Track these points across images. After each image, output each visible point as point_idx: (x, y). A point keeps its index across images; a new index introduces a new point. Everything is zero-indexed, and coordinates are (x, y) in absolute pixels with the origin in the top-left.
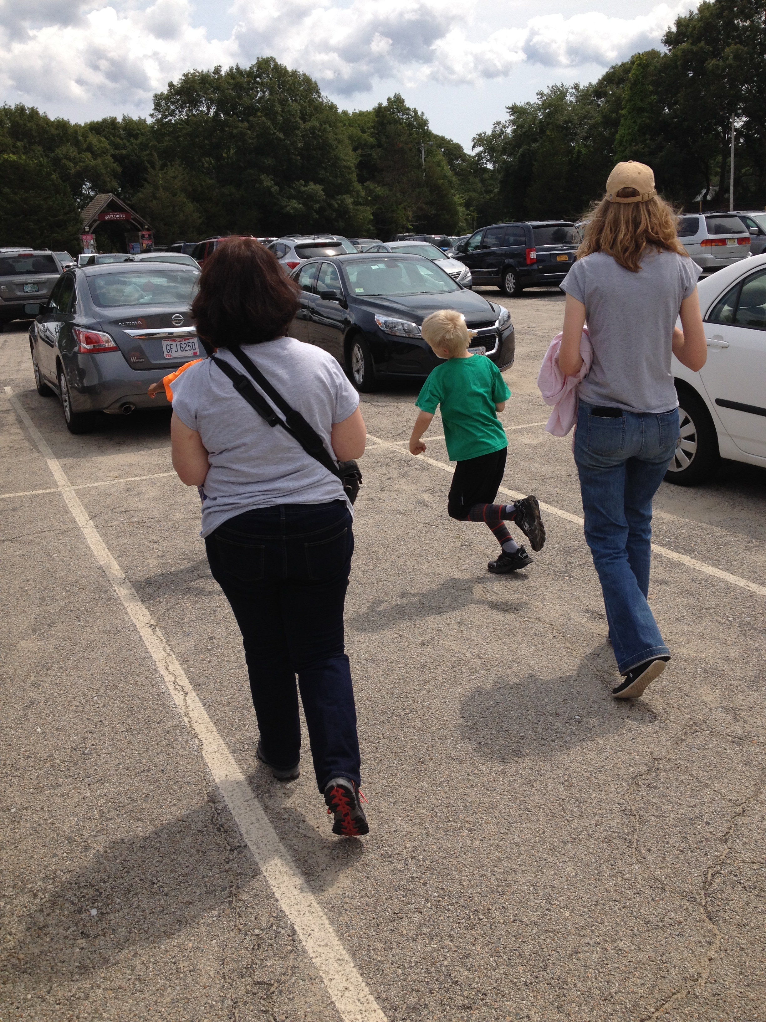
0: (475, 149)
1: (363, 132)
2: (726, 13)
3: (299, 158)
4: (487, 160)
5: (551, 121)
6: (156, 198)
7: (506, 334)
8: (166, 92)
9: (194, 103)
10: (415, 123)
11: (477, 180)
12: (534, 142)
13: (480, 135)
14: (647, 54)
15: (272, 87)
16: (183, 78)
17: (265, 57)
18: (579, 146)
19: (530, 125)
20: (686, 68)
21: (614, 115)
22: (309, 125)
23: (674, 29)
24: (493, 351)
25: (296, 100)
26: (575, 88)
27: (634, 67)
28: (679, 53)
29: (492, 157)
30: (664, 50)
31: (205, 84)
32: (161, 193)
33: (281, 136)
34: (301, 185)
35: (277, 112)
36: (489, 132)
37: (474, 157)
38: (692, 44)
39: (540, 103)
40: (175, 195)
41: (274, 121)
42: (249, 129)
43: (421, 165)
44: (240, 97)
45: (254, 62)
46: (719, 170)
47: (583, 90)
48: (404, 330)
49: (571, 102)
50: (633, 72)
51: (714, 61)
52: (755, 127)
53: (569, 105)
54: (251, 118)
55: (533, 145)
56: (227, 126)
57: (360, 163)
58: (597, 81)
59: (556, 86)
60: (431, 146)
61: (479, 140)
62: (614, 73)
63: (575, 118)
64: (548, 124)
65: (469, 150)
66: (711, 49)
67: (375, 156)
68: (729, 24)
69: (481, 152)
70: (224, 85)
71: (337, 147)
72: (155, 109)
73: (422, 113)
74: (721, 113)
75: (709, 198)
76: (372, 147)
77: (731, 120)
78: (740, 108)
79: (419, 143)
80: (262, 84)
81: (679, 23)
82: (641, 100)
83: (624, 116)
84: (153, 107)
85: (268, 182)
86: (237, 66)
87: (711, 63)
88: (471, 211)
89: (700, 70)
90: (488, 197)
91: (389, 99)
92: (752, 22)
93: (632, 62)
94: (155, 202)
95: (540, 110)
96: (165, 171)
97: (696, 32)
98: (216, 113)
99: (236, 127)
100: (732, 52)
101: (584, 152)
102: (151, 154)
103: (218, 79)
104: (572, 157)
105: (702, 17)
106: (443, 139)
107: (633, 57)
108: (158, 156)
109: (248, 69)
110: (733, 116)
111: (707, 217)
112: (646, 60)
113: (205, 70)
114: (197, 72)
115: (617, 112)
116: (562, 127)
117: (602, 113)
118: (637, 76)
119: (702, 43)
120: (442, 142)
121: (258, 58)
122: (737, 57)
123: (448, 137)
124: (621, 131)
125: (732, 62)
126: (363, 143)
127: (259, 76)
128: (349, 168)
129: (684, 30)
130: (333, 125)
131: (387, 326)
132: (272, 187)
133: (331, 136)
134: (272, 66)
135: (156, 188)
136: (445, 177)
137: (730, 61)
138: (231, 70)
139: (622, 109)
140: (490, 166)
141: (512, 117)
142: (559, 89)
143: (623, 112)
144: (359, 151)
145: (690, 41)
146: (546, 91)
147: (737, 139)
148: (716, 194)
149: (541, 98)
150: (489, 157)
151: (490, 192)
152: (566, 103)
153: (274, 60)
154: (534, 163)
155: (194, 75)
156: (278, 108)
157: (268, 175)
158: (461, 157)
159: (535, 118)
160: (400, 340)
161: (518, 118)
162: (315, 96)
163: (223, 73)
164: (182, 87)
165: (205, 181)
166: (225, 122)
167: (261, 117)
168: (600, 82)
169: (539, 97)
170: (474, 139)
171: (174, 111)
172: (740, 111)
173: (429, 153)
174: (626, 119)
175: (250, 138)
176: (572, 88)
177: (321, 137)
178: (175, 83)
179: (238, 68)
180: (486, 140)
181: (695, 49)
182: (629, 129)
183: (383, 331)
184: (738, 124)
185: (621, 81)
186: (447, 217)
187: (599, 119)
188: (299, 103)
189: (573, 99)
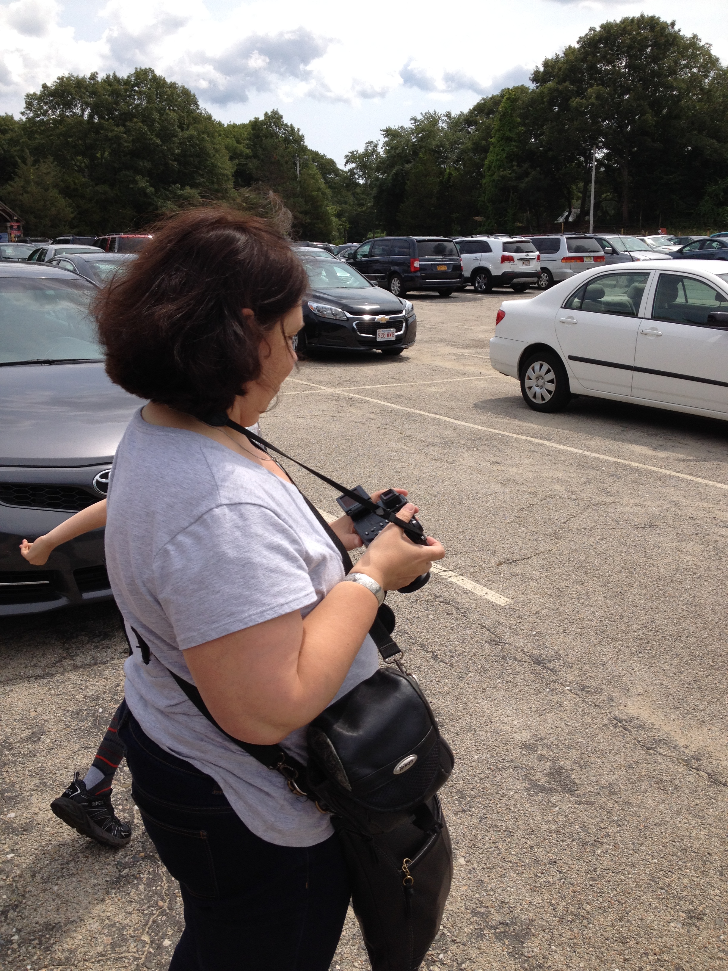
0: (348, 165)
1: (238, 142)
2: (589, 58)
3: (176, 163)
4: (360, 176)
5: (424, 144)
6: (27, 192)
7: (410, 320)
8: (38, 93)
9: (69, 105)
10: (291, 138)
11: (349, 193)
12: (407, 163)
13: (352, 153)
14: (516, 89)
15: (150, 96)
16: (58, 81)
17: (143, 68)
18: (449, 169)
19: (404, 147)
20: (552, 103)
21: (484, 142)
22: (187, 133)
23: (542, 69)
24: (401, 332)
25: (174, 110)
26: (447, 116)
27: (504, 100)
28: (546, 91)
29: (364, 173)
30: (532, 86)
31: (80, 88)
32: (33, 188)
33: (158, 141)
34: (178, 188)
35: (154, 120)
36: (361, 150)
37: (346, 173)
38: (558, 83)
39: (413, 127)
40: (46, 190)
41: (151, 127)
42: (125, 133)
43: (296, 177)
44: (117, 103)
45: (133, 71)
46: (580, 195)
47: (455, 118)
48: (333, 314)
49: (443, 128)
50: (502, 104)
51: (578, 100)
52: (614, 158)
53: (441, 131)
54: (128, 123)
55: (406, 166)
56: (102, 129)
57: (236, 171)
58: (468, 111)
59: (429, 113)
60: (307, 160)
61: (351, 158)
62: (484, 104)
63: (447, 143)
64: (421, 147)
65: (341, 165)
66: (575, 89)
67: (250, 165)
68: (592, 68)
69: (353, 169)
70: (101, 90)
71: (214, 155)
72: (27, 107)
73: (298, 129)
74: (583, 145)
75: (570, 219)
76: (247, 157)
77: (592, 151)
78: (602, 141)
79: (294, 157)
80: (140, 93)
81: (546, 64)
82: (510, 130)
83: (493, 144)
84: (25, 105)
85: (143, 183)
86: (114, 74)
87: (575, 102)
88: (343, 222)
89: (565, 107)
90: (359, 210)
91: (266, 114)
92: (614, 66)
93: (502, 96)
94: (25, 195)
95: (413, 134)
96: (37, 167)
97: (561, 73)
98: (91, 116)
99: (112, 131)
100: (594, 92)
101: (454, 174)
102: (23, 151)
103: (94, 84)
104: (443, 178)
105: (567, 60)
106: (316, 154)
107: (503, 91)
108: (30, 153)
109: (125, 78)
110: (594, 148)
111: (567, 239)
112: (515, 95)
113: (81, 76)
114: (73, 76)
115: (487, 140)
116: (435, 151)
117: (473, 140)
118: (506, 109)
119: (567, 83)
120: (316, 156)
121: (136, 68)
122: (598, 97)
123: (321, 152)
124: (491, 157)
125: (594, 101)
126: (239, 152)
127: (137, 85)
128: (227, 176)
129: (551, 70)
130: (211, 135)
131: (319, 311)
132: (147, 188)
133: (208, 145)
134: (150, 77)
135: (28, 182)
136: (319, 189)
137: (593, 100)
138: (108, 77)
139: (491, 138)
140: (361, 181)
141: (387, 139)
142: (432, 116)
143: (492, 140)
144: (237, 161)
145: (556, 80)
146: (419, 117)
147: (597, 168)
148: (577, 217)
149: (415, 123)
150: (361, 173)
151: (363, 205)
152: (438, 129)
153: (153, 72)
154: (407, 182)
155: (69, 79)
156: (156, 116)
157: (143, 177)
158: (334, 171)
159: (409, 140)
160: (328, 321)
161: (392, 140)
162: (193, 107)
163: (99, 79)
164: (56, 89)
165: (78, 179)
166: (100, 125)
167: (137, 122)
168: (471, 112)
169: (413, 122)
170: (347, 156)
171: (47, 111)
172: (601, 144)
173: (305, 165)
174: (495, 147)
175: (126, 141)
176: (444, 115)
177: (198, 145)
178: (49, 85)
179: (115, 76)
180: (358, 158)
181: (560, 88)
182: (498, 155)
183: (315, 314)
184: (599, 155)
185: (491, 112)
186: (321, 226)
187: (469, 145)
188: (177, 113)
189: (444, 125)
